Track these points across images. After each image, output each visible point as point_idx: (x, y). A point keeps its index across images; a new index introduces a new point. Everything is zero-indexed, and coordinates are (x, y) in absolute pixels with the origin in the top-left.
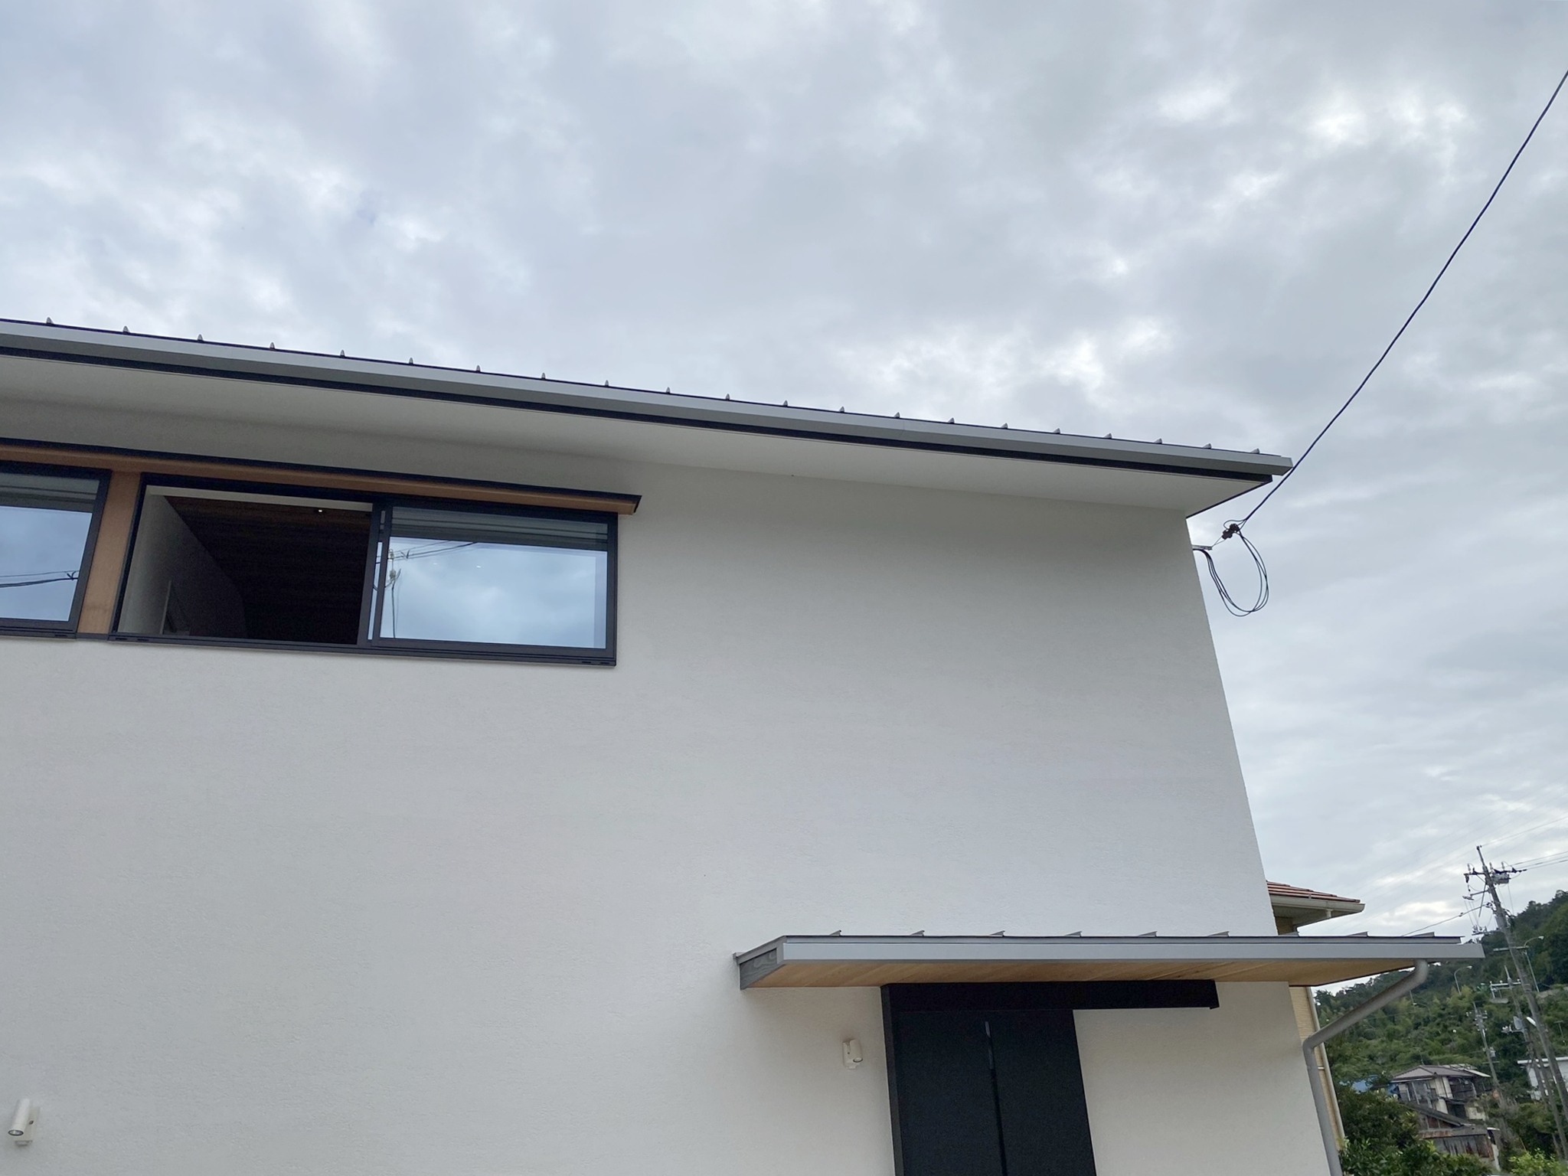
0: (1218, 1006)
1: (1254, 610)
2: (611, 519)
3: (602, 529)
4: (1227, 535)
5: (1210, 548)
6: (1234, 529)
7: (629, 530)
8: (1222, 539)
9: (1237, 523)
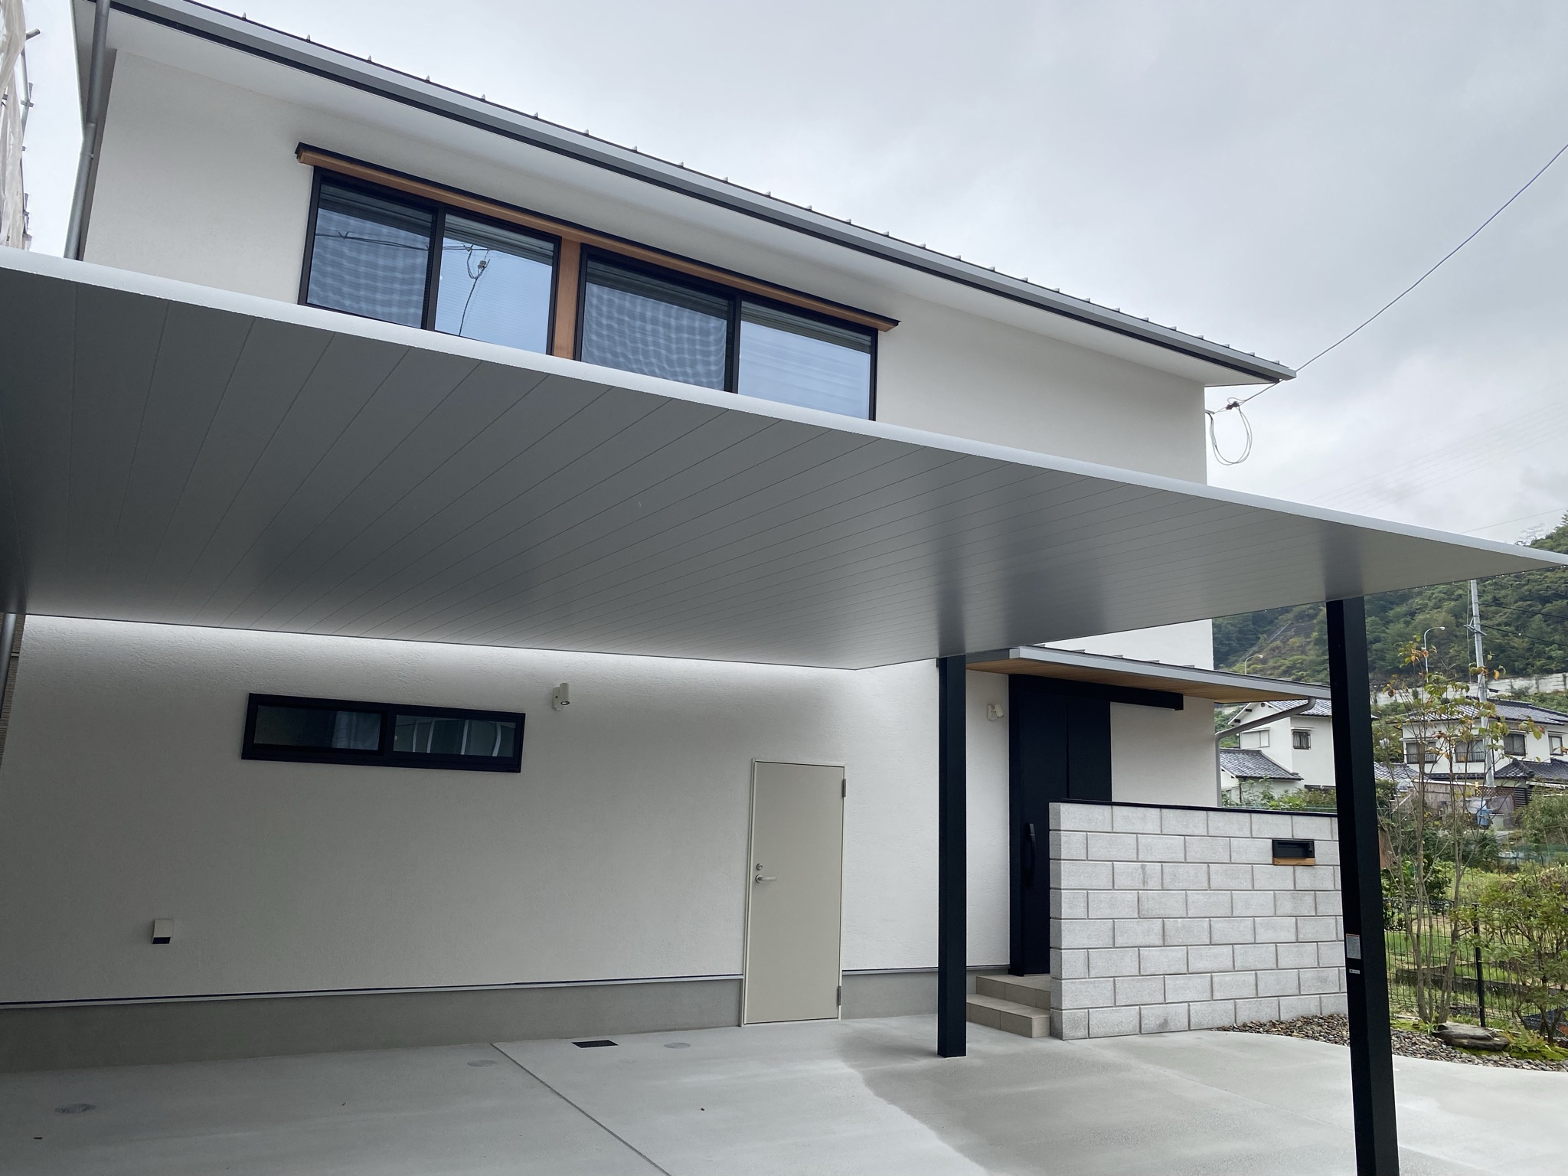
0: (1182, 709)
1: (1237, 463)
2: (873, 333)
3: (866, 339)
4: (1229, 407)
5: (1214, 413)
6: (1235, 405)
7: (886, 341)
8: (1225, 409)
9: (1239, 401)
